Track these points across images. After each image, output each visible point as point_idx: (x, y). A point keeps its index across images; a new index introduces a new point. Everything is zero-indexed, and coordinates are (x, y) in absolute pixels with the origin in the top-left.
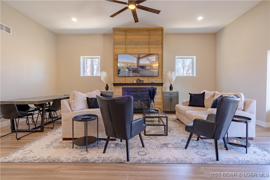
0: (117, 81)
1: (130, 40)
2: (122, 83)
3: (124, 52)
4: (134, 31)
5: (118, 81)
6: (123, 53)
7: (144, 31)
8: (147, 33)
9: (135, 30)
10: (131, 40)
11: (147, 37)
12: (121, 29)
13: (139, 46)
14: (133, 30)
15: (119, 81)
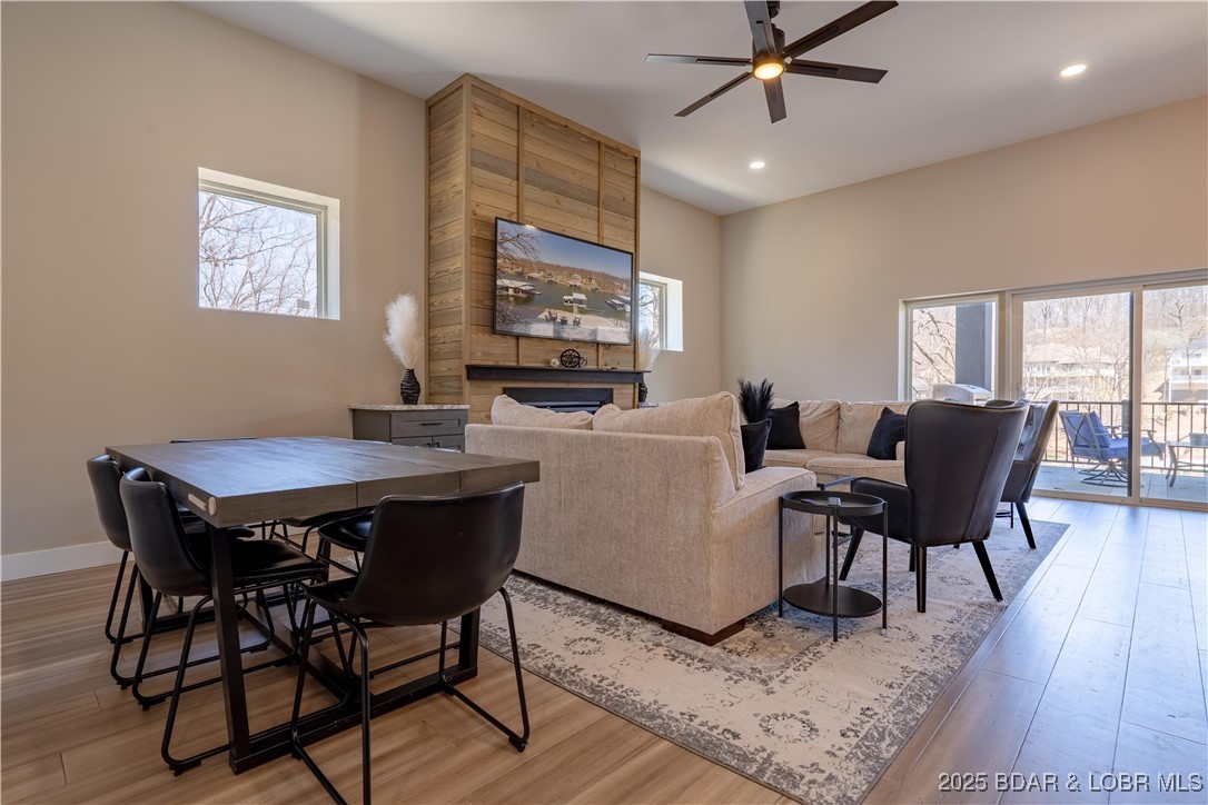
0: (479, 354)
1: (535, 164)
2: (501, 364)
3: (513, 213)
4: (551, 126)
5: (483, 353)
6: (509, 216)
7: (583, 139)
8: (592, 154)
9: (552, 122)
10: (538, 165)
11: (593, 171)
12: (502, 94)
13: (566, 202)
14: (548, 120)
15: (488, 354)
